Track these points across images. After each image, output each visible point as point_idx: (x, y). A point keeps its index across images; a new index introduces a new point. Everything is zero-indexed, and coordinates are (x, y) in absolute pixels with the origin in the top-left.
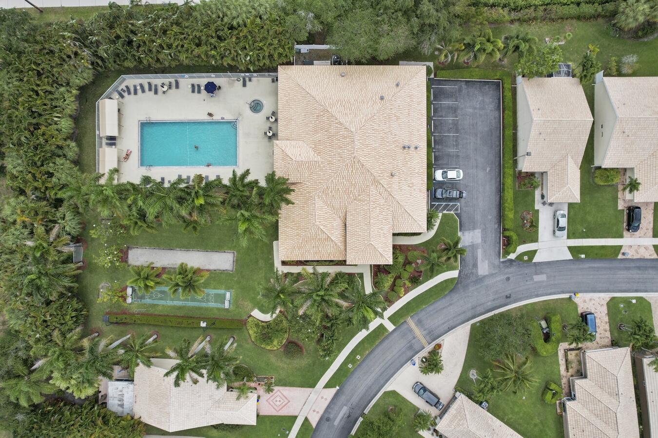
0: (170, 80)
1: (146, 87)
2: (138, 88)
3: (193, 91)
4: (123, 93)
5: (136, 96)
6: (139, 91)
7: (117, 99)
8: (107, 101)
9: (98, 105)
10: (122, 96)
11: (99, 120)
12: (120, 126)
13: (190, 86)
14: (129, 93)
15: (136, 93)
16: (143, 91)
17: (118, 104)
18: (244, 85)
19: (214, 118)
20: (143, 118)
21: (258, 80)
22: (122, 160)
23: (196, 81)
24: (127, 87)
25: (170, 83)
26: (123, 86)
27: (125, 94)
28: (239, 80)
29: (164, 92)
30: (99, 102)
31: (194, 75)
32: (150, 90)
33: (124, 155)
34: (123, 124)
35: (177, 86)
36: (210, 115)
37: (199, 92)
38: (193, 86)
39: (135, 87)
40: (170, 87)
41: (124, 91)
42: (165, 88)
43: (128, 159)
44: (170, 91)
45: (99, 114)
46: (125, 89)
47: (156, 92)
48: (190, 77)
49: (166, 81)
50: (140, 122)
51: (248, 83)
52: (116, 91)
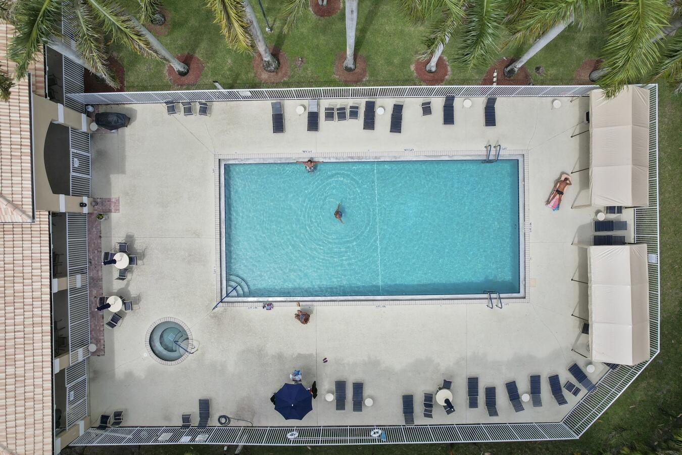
0: (428, 421)
1: (502, 398)
2: (526, 398)
3: (358, 388)
4: (574, 381)
5: (535, 373)
6: (523, 386)
7: (590, 363)
8: (626, 358)
9: (653, 345)
10: (576, 371)
11: (652, 298)
12: (584, 281)
13: (368, 402)
14: (554, 381)
15: (535, 381)
16: (512, 388)
17: (588, 347)
18: (205, 406)
19: (294, 309)
20: (510, 306)
21: (167, 418)
22: (575, 179)
23: (349, 418)
24: (561, 401)
25: (428, 414)
26: (573, 401)
27: (565, 377)
28: (223, 420)
29: (447, 385)
30: (652, 353)
31: (349, 441)
32: (491, 393)
33: (570, 192)
34: (574, 289)
35: (408, 402)
36: (304, 317)
37: (340, 386)
38: (358, 405)
39: (536, 400)
40: (429, 401)
41: (570, 386)
42: (441, 397)
43: (558, 181)
44: (429, 388)
45: (653, 315)
46: (566, 394)
47: (473, 383)
48: (366, 430)
49: (440, 418)
50: (521, 294)
51: (194, 410)
52: (594, 387)
